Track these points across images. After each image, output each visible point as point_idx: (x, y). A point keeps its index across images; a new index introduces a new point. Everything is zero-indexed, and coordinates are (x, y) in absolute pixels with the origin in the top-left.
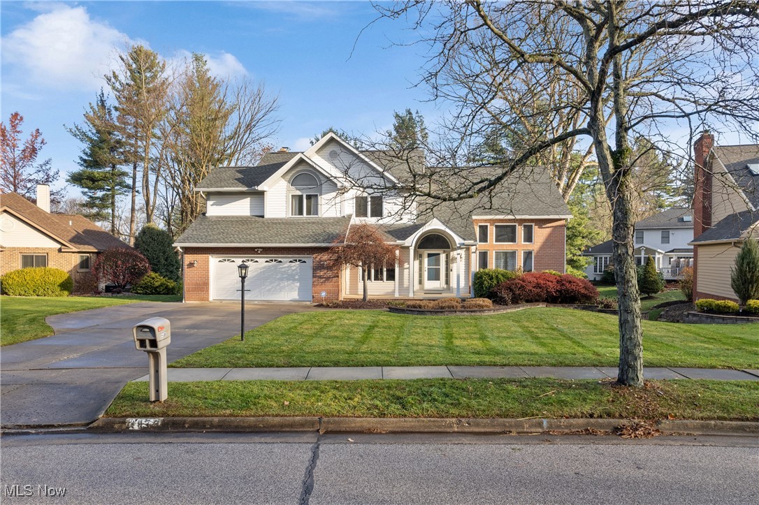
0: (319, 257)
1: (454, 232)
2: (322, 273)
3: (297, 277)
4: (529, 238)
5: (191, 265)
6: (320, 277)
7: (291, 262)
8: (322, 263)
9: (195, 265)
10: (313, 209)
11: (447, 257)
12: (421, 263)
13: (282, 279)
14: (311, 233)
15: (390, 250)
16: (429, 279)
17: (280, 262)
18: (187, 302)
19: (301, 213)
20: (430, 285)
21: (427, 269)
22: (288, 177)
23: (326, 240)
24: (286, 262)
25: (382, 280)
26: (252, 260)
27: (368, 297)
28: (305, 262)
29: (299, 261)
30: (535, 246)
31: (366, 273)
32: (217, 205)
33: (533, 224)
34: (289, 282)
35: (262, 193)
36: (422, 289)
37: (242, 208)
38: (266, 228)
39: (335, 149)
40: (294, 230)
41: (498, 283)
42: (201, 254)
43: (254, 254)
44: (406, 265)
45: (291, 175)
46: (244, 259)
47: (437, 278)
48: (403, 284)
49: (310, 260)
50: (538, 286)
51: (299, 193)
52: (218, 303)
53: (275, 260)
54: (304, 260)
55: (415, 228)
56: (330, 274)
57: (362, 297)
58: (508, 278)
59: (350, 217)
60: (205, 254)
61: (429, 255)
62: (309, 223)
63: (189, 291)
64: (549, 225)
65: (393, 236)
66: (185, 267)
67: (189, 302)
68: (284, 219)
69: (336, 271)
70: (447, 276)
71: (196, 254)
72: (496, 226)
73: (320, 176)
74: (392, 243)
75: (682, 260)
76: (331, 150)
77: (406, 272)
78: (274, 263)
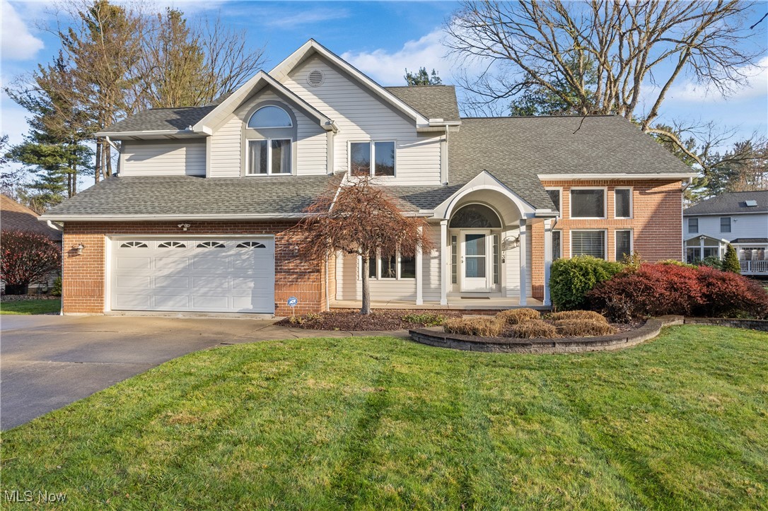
0: (286, 238)
1: (517, 195)
2: (291, 266)
3: (250, 272)
4: (624, 210)
5: (74, 252)
6: (289, 272)
7: (239, 246)
8: (291, 247)
9: (80, 252)
10: (283, 164)
11: (496, 240)
12: (455, 250)
13: (224, 276)
14: (275, 198)
15: (407, 224)
16: (468, 275)
17: (222, 246)
18: (67, 314)
19: (264, 170)
20: (468, 284)
21: (464, 259)
22: (244, 113)
23: (297, 208)
24: (232, 247)
25: (394, 276)
26: (175, 244)
27: (372, 305)
28: (263, 246)
29: (254, 244)
30: (636, 222)
31: (367, 265)
32: (135, 160)
33: (631, 188)
34: (237, 281)
35: (202, 139)
36: (457, 290)
37: (173, 163)
38: (203, 192)
39: (319, 70)
40: (247, 194)
41: (598, 281)
42: (91, 233)
43: (177, 233)
44: (434, 253)
45: (248, 109)
46: (162, 242)
47: (481, 273)
48: (430, 284)
49: (270, 242)
50: (672, 287)
51: (260, 138)
52: (118, 315)
53: (214, 244)
54: (261, 242)
55: (448, 191)
56: (305, 266)
57: (360, 305)
58: (613, 273)
59: (341, 175)
60: (98, 233)
61: (469, 238)
62: (274, 184)
63: (70, 296)
64: (656, 189)
65: (413, 203)
66: (65, 255)
67: (69, 314)
68: (237, 179)
69: (315, 262)
70: (497, 270)
71: (83, 233)
72: (573, 192)
73: (295, 111)
74: (412, 214)
75: (754, 251)
76: (312, 70)
77: (434, 263)
78: (211, 248)
